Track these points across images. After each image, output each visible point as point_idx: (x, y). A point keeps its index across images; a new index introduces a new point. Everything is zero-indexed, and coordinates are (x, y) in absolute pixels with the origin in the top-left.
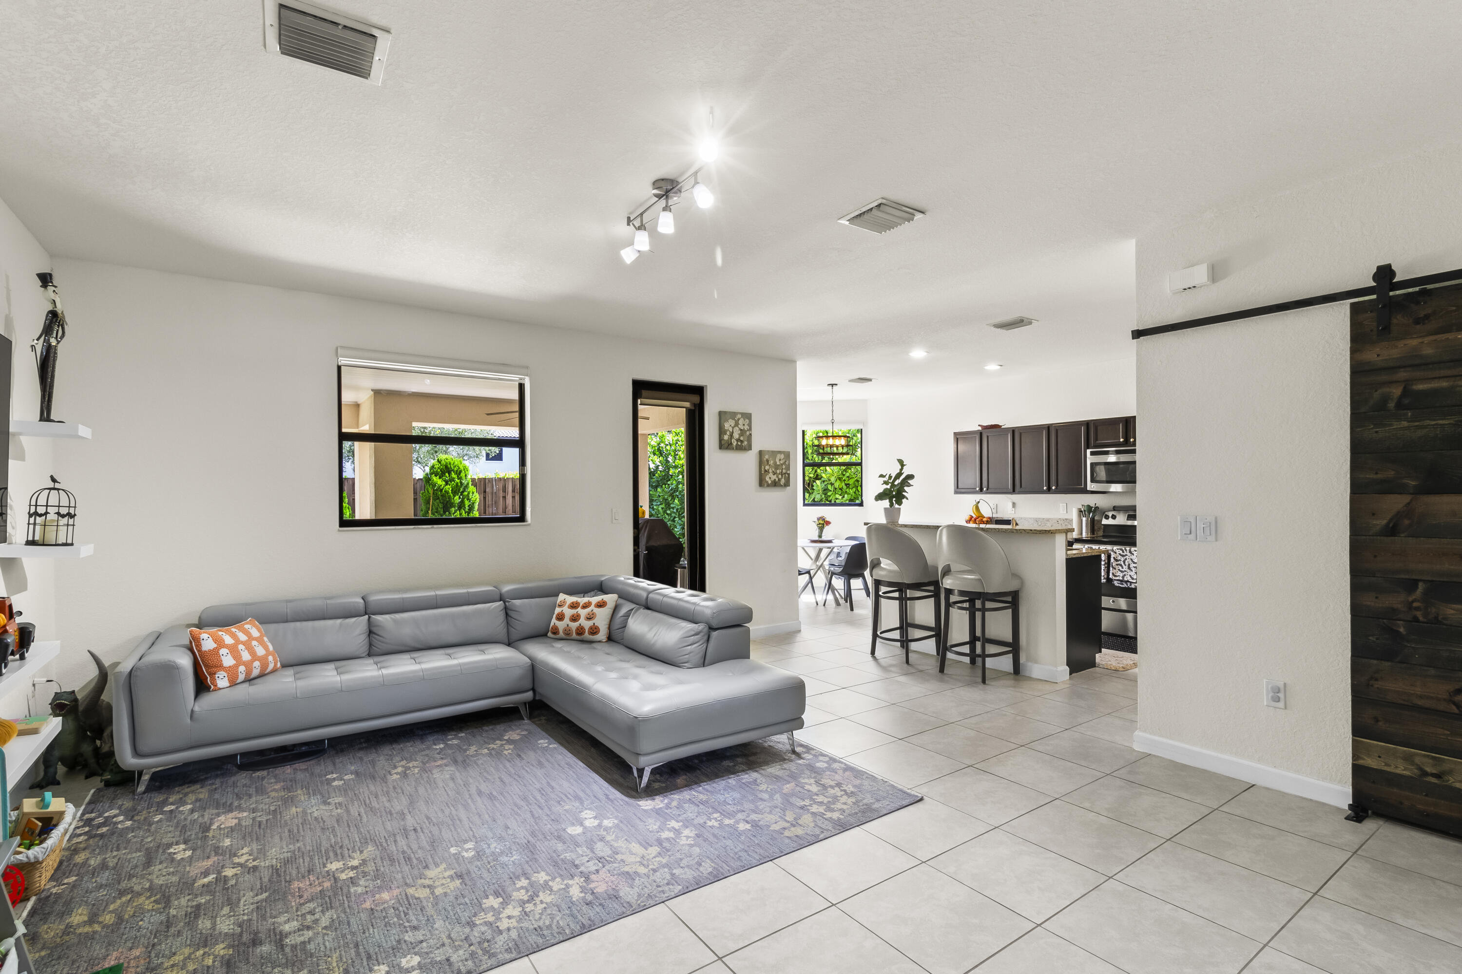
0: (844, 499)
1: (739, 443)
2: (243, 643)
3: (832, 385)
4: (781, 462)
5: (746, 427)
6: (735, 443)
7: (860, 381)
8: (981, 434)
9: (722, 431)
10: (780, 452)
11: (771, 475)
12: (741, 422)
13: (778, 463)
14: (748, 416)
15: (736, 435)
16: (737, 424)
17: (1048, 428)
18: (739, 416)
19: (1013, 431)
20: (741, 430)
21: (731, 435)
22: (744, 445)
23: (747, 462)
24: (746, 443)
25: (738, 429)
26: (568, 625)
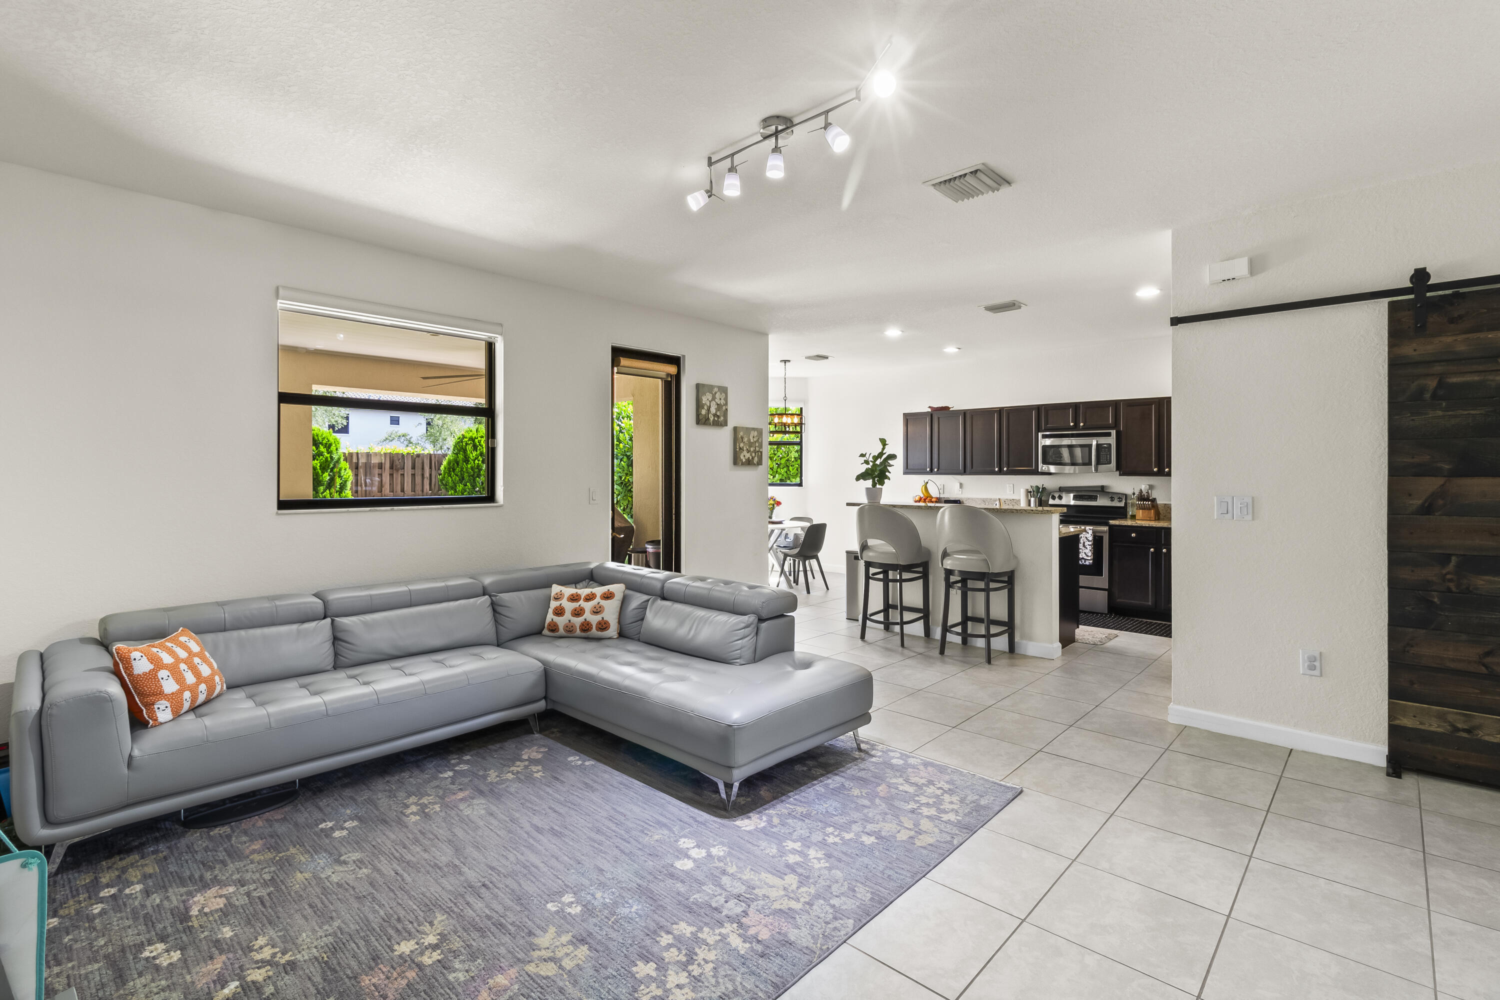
0: (775, 479)
1: (716, 419)
2: (185, 661)
3: (785, 361)
4: (755, 440)
5: (723, 402)
6: (712, 419)
7: (816, 358)
8: (932, 415)
9: (699, 405)
10: (754, 429)
11: (745, 452)
12: (717, 396)
13: (752, 441)
14: (724, 390)
15: (713, 410)
16: (714, 399)
17: (1000, 411)
18: (716, 390)
19: (965, 413)
20: (718, 404)
21: (709, 410)
22: (720, 422)
23: (722, 438)
24: (722, 418)
25: (715, 403)
26: (570, 621)
